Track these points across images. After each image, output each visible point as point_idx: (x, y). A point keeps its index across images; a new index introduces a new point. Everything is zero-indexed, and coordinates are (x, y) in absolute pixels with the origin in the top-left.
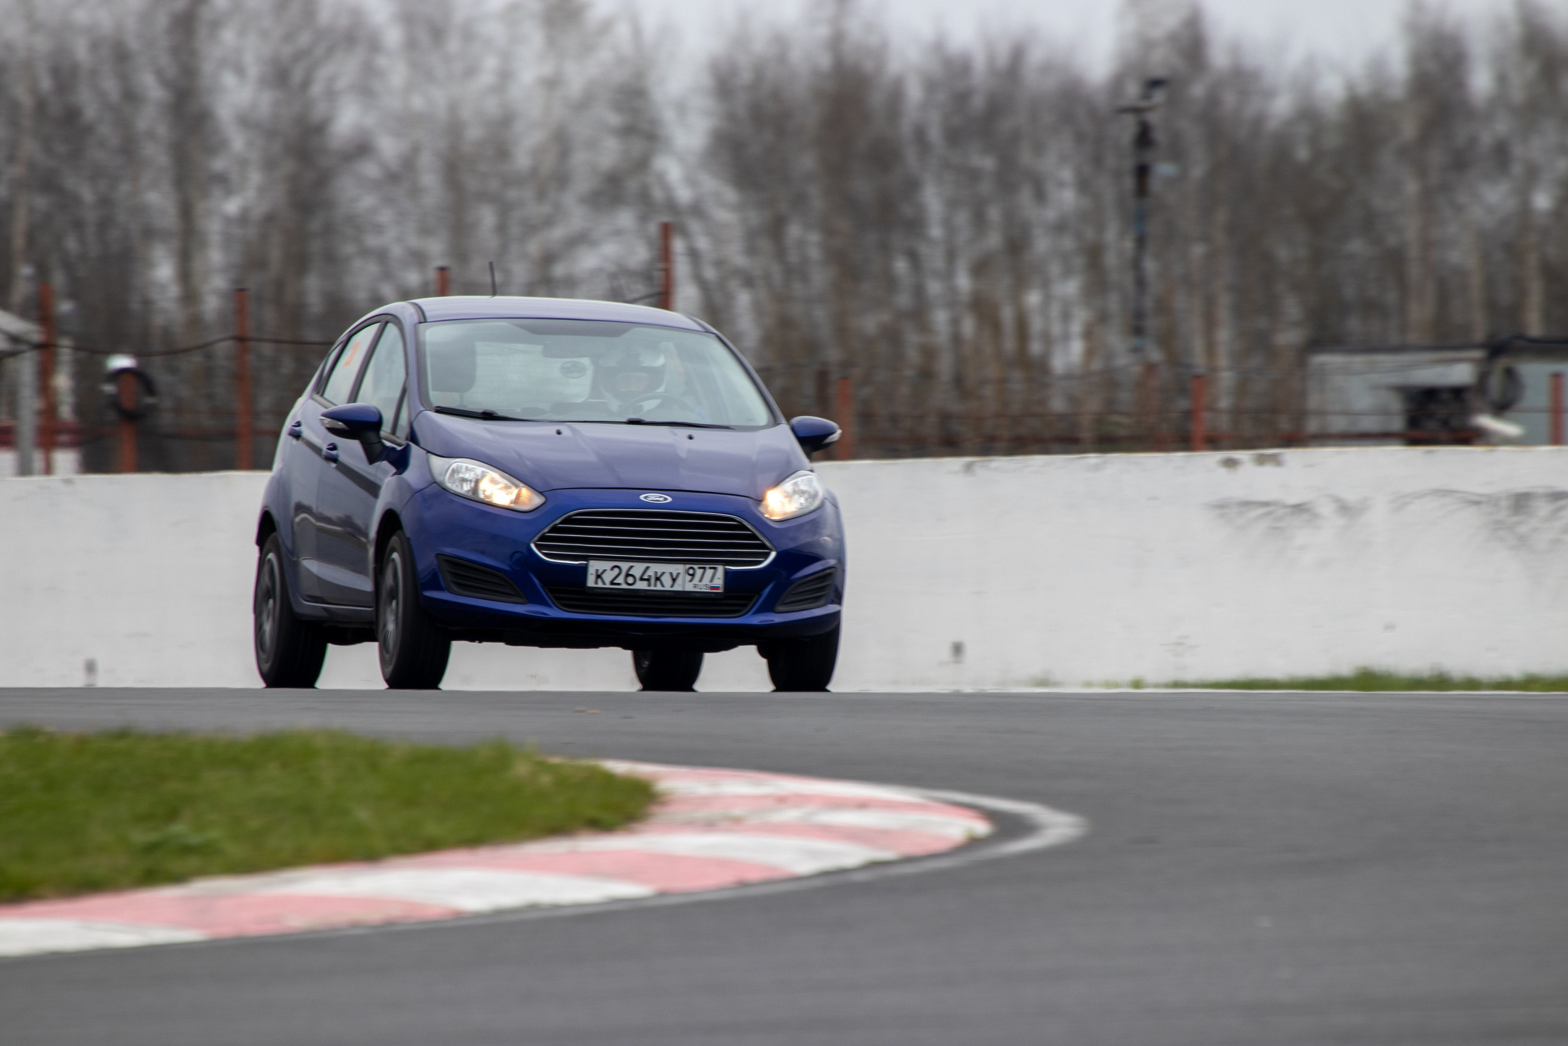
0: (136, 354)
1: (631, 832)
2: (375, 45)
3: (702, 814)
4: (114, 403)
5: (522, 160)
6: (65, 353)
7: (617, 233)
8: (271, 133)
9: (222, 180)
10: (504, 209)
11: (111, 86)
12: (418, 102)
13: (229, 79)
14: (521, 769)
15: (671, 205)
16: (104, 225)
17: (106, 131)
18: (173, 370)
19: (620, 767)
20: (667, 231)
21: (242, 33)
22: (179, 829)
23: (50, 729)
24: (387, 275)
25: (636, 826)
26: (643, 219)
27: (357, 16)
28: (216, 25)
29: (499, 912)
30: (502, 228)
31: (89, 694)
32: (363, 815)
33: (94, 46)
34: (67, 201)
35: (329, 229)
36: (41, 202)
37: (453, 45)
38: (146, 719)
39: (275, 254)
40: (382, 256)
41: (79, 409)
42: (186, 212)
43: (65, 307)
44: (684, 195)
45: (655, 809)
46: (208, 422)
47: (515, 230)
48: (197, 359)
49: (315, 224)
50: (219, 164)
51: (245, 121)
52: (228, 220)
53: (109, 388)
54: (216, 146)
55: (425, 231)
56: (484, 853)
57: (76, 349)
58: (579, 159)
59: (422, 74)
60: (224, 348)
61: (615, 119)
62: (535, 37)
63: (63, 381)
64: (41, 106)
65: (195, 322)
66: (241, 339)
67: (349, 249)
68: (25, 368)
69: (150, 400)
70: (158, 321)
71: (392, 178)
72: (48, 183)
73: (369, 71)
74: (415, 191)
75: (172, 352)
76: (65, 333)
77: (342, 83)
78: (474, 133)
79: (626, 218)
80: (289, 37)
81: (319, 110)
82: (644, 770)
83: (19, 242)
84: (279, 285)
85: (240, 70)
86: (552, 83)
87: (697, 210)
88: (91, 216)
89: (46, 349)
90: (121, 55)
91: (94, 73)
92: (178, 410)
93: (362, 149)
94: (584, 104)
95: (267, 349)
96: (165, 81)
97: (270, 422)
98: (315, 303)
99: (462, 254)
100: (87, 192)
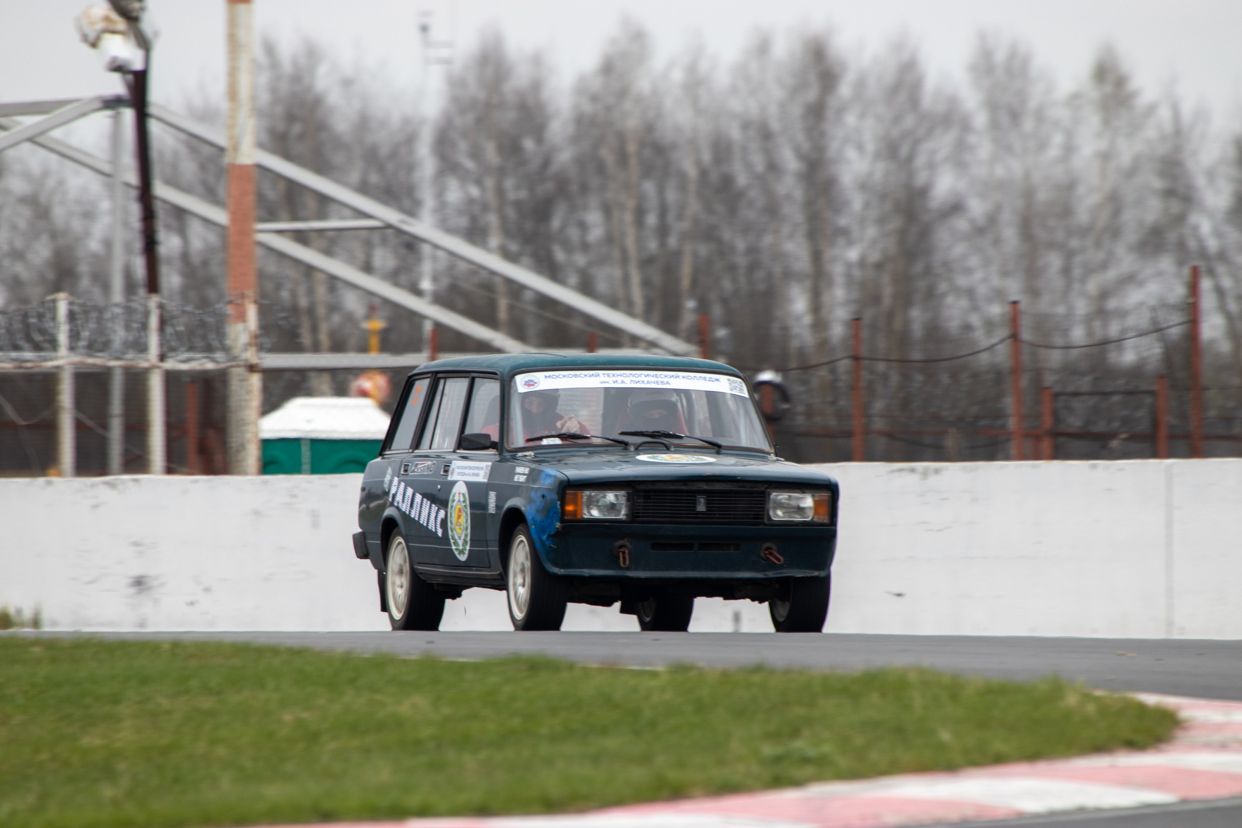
0: (780, 370)
1: (1159, 751)
2: (966, 126)
3: (1217, 737)
5: (1082, 216)
7: (1159, 274)
8: (883, 197)
9: (845, 233)
10: (1070, 255)
11: (759, 163)
12: (1000, 171)
13: (851, 153)
14: (1071, 700)
15: (1203, 253)
16: (753, 267)
17: (756, 197)
18: (805, 382)
19: (1151, 699)
20: (1195, 274)
21: (862, 116)
22: (800, 745)
23: (701, 664)
24: (975, 308)
25: (1163, 746)
26: (1181, 263)
27: (953, 102)
28: (841, 111)
29: (1052, 814)
30: (1066, 270)
32: (946, 736)
33: (746, 126)
34: (723, 250)
35: (929, 271)
36: (704, 250)
37: (1028, 125)
38: (776, 658)
39: (888, 292)
40: (970, 293)
42: (817, 257)
44: (1212, 244)
45: (1179, 733)
46: (832, 422)
47: (1077, 272)
48: (823, 372)
49: (918, 267)
50: (843, 220)
51: (863, 186)
52: (849, 265)
54: (840, 205)
55: (1005, 273)
56: (1041, 766)
58: (1129, 216)
59: (1003, 148)
60: (844, 365)
61: (1158, 184)
62: (1093, 120)
64: (703, 174)
65: (823, 344)
66: (856, 358)
67: (943, 287)
69: (787, 406)
70: (795, 344)
71: (979, 231)
72: (709, 234)
73: (961, 146)
74: (997, 242)
75: (806, 368)
76: (721, 353)
77: (940, 156)
78: (1043, 196)
79: (1166, 263)
80: (897, 119)
81: (921, 179)
82: (1170, 701)
83: (685, 282)
84: (890, 316)
85: (860, 146)
86: (1106, 157)
87: (1222, 256)
88: (742, 261)
90: (766, 135)
91: (744, 149)
92: (809, 414)
93: (956, 208)
94: (1132, 172)
95: (881, 367)
96: (800, 155)
97: (879, 424)
98: (917, 330)
99: (1034, 292)
100: (739, 242)
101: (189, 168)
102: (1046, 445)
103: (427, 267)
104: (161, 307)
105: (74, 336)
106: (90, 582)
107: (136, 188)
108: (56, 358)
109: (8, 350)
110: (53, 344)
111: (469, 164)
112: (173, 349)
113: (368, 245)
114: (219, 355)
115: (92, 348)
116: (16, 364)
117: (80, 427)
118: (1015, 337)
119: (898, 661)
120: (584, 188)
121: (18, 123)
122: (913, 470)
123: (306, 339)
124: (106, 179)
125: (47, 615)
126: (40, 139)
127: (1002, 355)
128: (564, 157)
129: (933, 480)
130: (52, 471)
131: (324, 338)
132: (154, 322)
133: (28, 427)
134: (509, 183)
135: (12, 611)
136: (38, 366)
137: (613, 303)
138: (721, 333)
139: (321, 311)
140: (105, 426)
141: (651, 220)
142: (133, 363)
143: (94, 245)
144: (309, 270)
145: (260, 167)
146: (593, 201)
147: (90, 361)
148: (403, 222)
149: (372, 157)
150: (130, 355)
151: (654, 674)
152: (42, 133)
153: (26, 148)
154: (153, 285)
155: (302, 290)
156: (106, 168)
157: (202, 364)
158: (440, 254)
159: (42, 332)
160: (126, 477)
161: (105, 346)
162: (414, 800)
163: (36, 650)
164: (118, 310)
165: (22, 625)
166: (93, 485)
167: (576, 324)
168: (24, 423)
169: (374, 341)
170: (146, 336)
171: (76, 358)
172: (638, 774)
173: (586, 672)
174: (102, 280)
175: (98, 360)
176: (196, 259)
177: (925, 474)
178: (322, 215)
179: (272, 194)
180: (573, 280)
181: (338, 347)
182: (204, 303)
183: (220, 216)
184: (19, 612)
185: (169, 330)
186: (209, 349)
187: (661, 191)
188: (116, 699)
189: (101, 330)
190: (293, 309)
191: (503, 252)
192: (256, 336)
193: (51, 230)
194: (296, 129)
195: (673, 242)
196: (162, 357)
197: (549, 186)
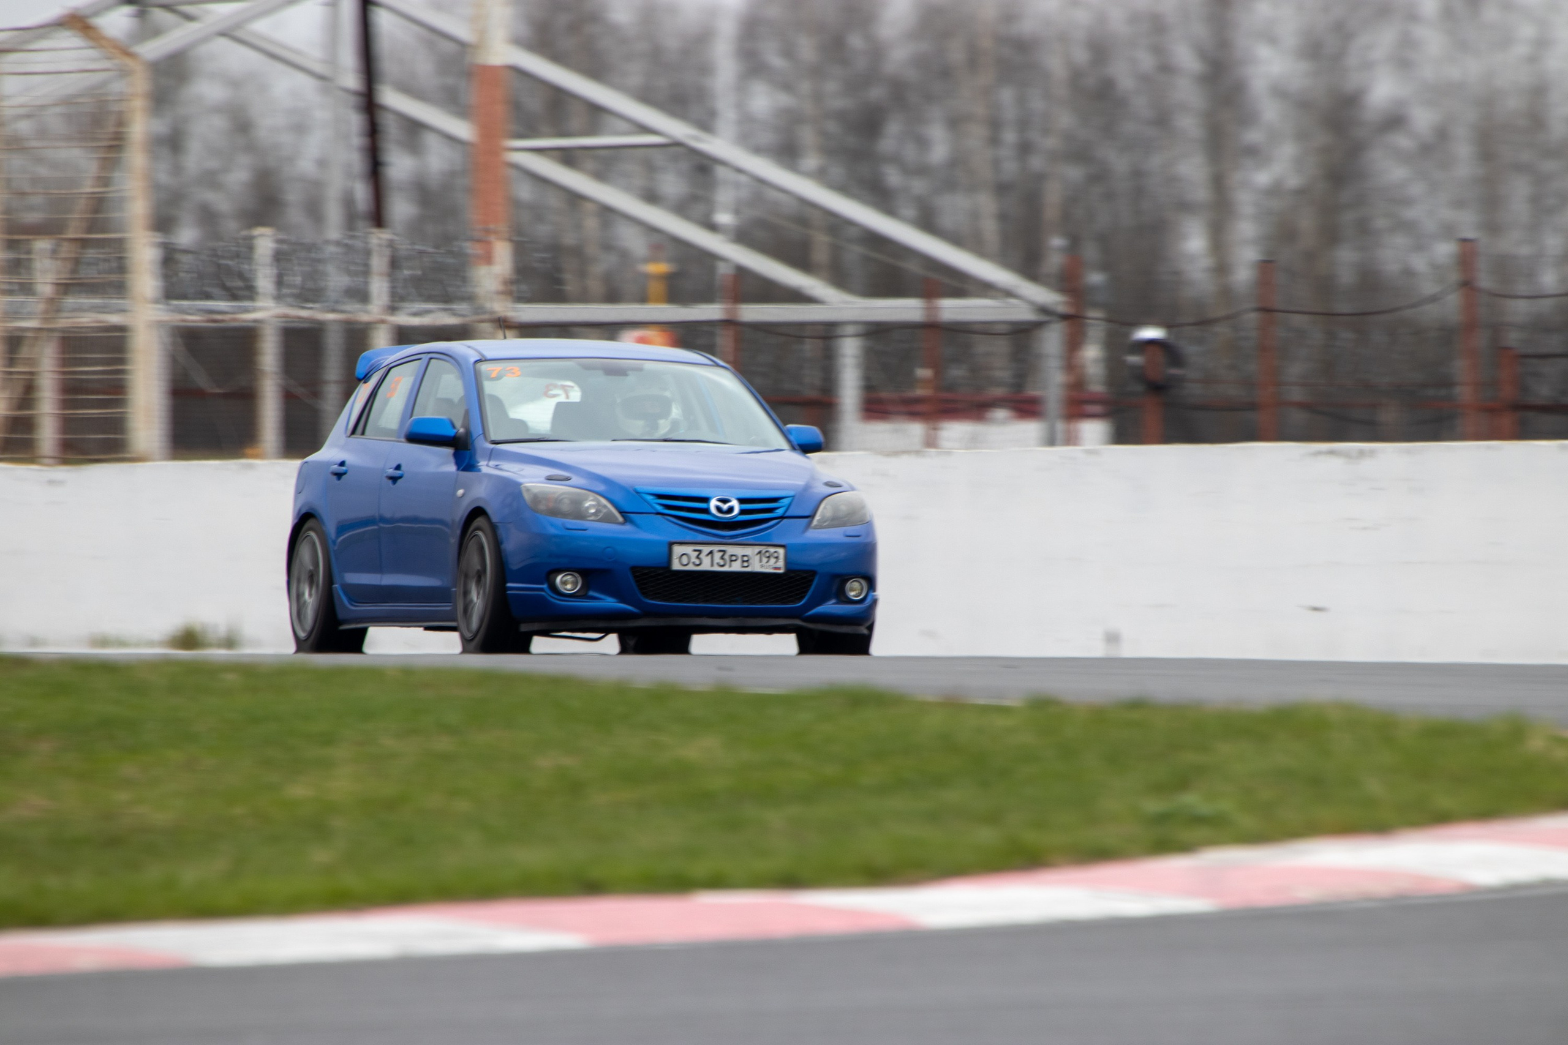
0: (1169, 322)
2: (1412, 15)
4: (1138, 375)
6: (1095, 324)
8: (1302, 107)
9: (1252, 152)
10: (1540, 181)
11: (1146, 61)
12: (1454, 73)
13: (1263, 52)
14: (1536, 744)
16: (1137, 195)
17: (1140, 105)
18: (1201, 341)
22: (1192, 800)
23: (1067, 698)
24: (1419, 248)
29: (1516, 887)
30: (1535, 201)
32: (1374, 787)
33: (1132, 19)
34: (1100, 176)
35: (1359, 200)
36: (1075, 173)
37: (1491, 13)
38: (1161, 690)
39: (1307, 226)
40: (1414, 228)
42: (1218, 183)
46: (1236, 393)
47: (1550, 201)
48: (1224, 329)
49: (1347, 196)
50: (1253, 136)
51: (1279, 92)
52: (1260, 192)
53: (1134, 359)
54: (1247, 118)
55: (1459, 204)
59: (1459, 44)
60: (1252, 318)
63: (1092, 353)
64: (1077, 76)
65: (1226, 293)
66: (1265, 310)
67: (1381, 223)
68: (1052, 341)
69: (1176, 371)
70: (1190, 293)
71: (1426, 150)
72: (1084, 154)
73: (1407, 43)
74: (1447, 162)
75: (1204, 323)
76: (1095, 305)
77: (1377, 54)
78: (1514, 103)
81: (1353, 81)
83: (1051, 215)
84: (1311, 256)
85: (1273, 40)
88: (1123, 187)
89: (1074, 320)
90: (1157, 28)
91: (1130, 45)
92: (1207, 381)
93: (1395, 121)
95: (1298, 321)
96: (1202, 54)
97: (1296, 394)
98: (1346, 277)
99: (1493, 228)
100: (1119, 163)
101: (424, 68)
102: (1507, 421)
103: (725, 196)
104: (390, 244)
105: (282, 281)
107: (357, 94)
108: (254, 310)
109: (197, 298)
110: (251, 291)
111: (776, 61)
112: (402, 299)
113: (650, 168)
114: (462, 307)
115: (309, 294)
116: (208, 316)
117: (289, 398)
118: (1467, 285)
119: (1321, 693)
120: (926, 97)
121: (209, 12)
122: (1337, 453)
123: (571, 286)
124: (322, 83)
125: (245, 634)
126: (239, 34)
127: (1451, 306)
128: (899, 56)
129: (1363, 464)
130: (249, 451)
131: (595, 286)
132: (379, 263)
133: (222, 396)
134: (831, 86)
135: (198, 628)
136: (235, 320)
137: (956, 240)
138: (1096, 278)
139: (591, 251)
140: (317, 393)
141: (1010, 136)
142: (353, 316)
143: (307, 166)
144: (575, 199)
145: (517, 69)
146: (937, 112)
147: (304, 313)
148: (697, 139)
149: (656, 55)
150: (349, 306)
151: (1008, 711)
152: (239, 25)
153: (223, 44)
154: (378, 217)
155: (567, 222)
156: (318, 68)
157: (440, 318)
158: (743, 178)
159: (241, 276)
161: (319, 294)
162: (700, 869)
164: (334, 249)
165: (213, 645)
167: (912, 267)
168: (218, 391)
169: (656, 288)
170: (369, 282)
171: (284, 310)
172: (986, 836)
173: (924, 707)
174: (314, 210)
175: (308, 313)
176: (433, 184)
177: (1354, 457)
178: (592, 130)
179: (534, 103)
180: (910, 212)
181: (612, 296)
182: (446, 240)
183: (462, 129)
184: (209, 629)
185: (402, 274)
186: (446, 298)
187: (1021, 101)
188: (328, 739)
189: (314, 275)
190: (556, 248)
191: (820, 176)
192: (508, 282)
193: (251, 148)
194: (562, 20)
195: (1037, 163)
196: (392, 309)
197: (877, 93)
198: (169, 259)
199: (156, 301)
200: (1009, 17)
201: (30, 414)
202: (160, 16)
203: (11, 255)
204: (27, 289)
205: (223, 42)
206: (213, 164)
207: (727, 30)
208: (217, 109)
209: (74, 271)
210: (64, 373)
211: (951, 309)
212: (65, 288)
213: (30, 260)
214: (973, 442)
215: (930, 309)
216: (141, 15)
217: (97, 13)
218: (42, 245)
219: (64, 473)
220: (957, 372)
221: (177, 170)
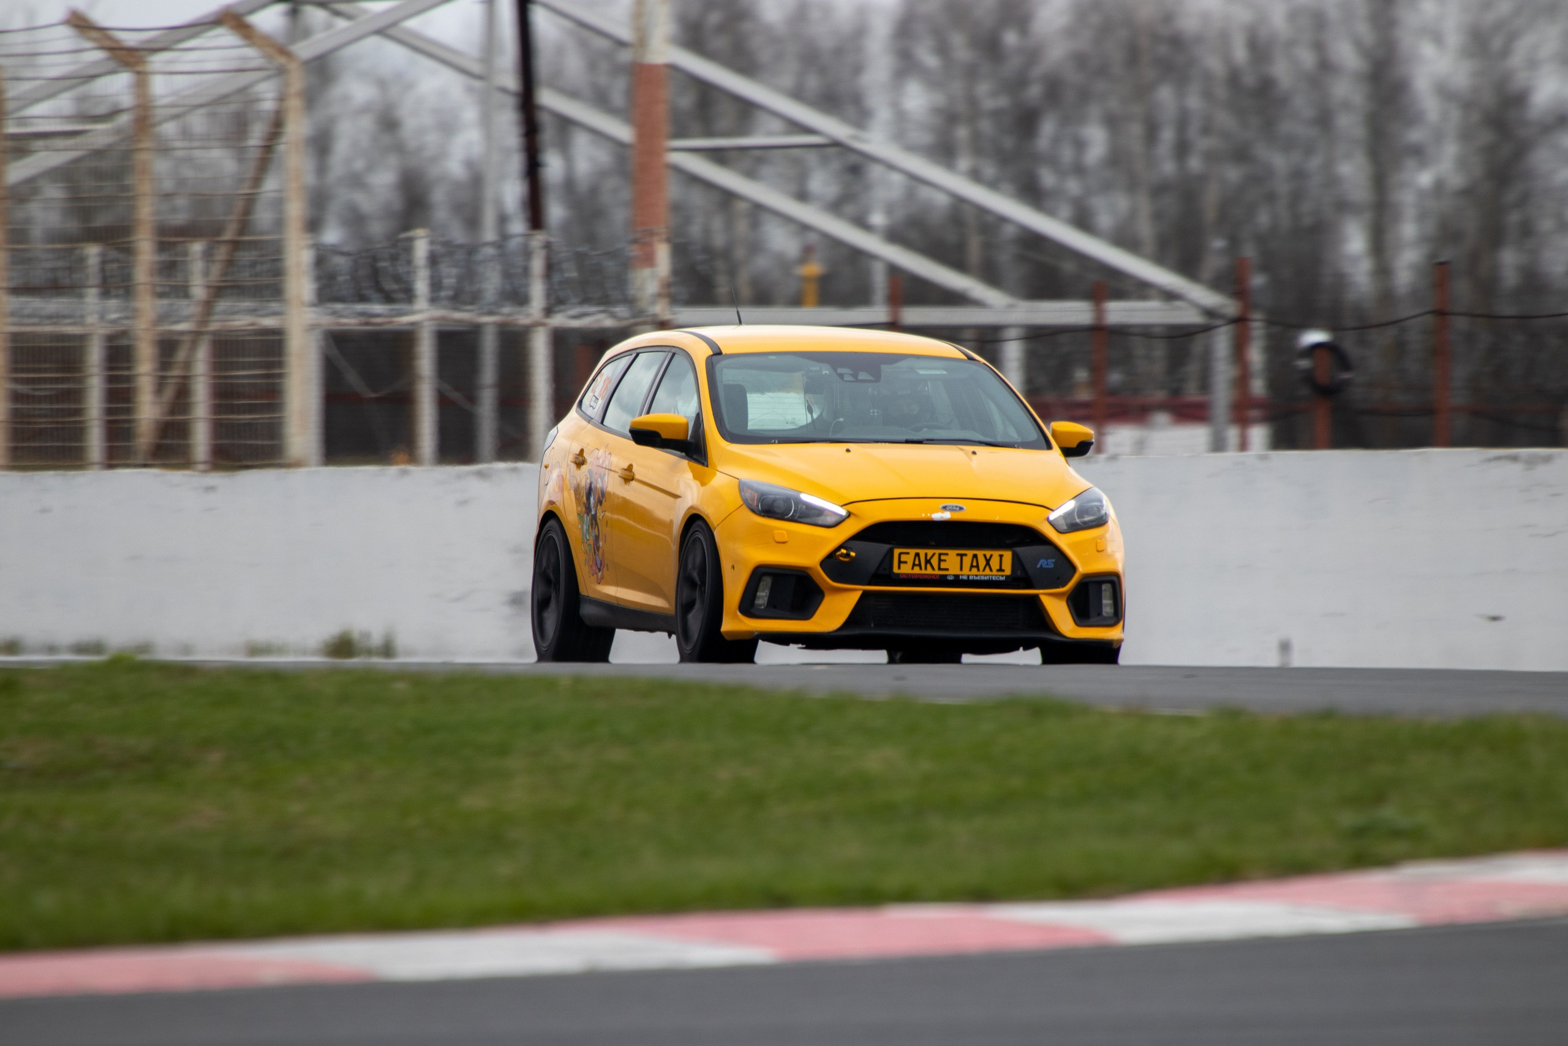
0: (1332, 326)
4: (1309, 378)
6: (1258, 328)
8: (1468, 105)
9: (1418, 153)
11: (1307, 58)
13: (1427, 49)
16: (1297, 197)
17: (1302, 104)
18: (1366, 345)
22: (1390, 813)
31: (1284, 674)
34: (1259, 178)
35: (1524, 200)
36: (1233, 174)
38: (1348, 700)
39: (1470, 227)
41: (1274, 383)
42: (1380, 182)
43: (1258, 280)
48: (1391, 332)
49: (1511, 195)
50: (1415, 135)
51: (1444, 91)
52: (1422, 194)
53: (1304, 364)
54: (1413, 118)
57: (1270, 323)
63: (1256, 356)
65: (1387, 296)
66: (1438, 313)
68: (1222, 342)
69: (1346, 376)
70: (1351, 296)
72: (1241, 154)
75: (1364, 326)
76: (1258, 307)
77: (1543, 53)
81: (1521, 79)
83: (1211, 214)
84: (1474, 258)
85: (1438, 38)
88: (1283, 188)
89: (1240, 321)
90: (1319, 21)
91: (1291, 44)
92: (1372, 385)
95: (1463, 323)
98: (1510, 278)
100: (1279, 161)
101: (574, 66)
103: (879, 195)
104: (548, 246)
105: (436, 285)
106: (457, 600)
107: (516, 94)
108: (413, 313)
109: (353, 302)
110: (409, 295)
111: (930, 60)
112: (562, 301)
113: (802, 167)
114: (621, 310)
115: (458, 299)
116: (363, 319)
117: (443, 403)
119: (1513, 705)
120: (1084, 96)
121: (365, 11)
122: (1515, 459)
123: (722, 288)
124: (477, 84)
125: (403, 640)
126: (393, 31)
128: (1057, 53)
129: (1542, 470)
130: (406, 455)
131: (745, 289)
132: (537, 265)
133: (378, 400)
134: (983, 89)
135: (356, 636)
136: (389, 323)
139: (740, 253)
140: (472, 398)
141: (1167, 135)
142: (510, 318)
143: (455, 167)
144: (728, 197)
145: (673, 68)
146: (1095, 111)
147: (458, 315)
148: (855, 138)
149: (811, 57)
150: (507, 310)
151: (1190, 721)
152: (394, 24)
153: (374, 43)
154: (537, 218)
155: (717, 223)
156: (476, 68)
157: (598, 321)
158: (897, 176)
159: (397, 278)
160: (501, 465)
161: (475, 298)
162: (892, 881)
163: (400, 686)
164: (490, 251)
165: (369, 652)
166: (459, 477)
167: (1069, 267)
168: (373, 395)
169: (811, 290)
170: (527, 285)
171: (439, 312)
172: (1179, 849)
175: (464, 315)
176: (583, 185)
177: (1531, 463)
179: (686, 101)
180: (1066, 210)
181: (762, 298)
183: (623, 132)
184: (367, 635)
185: (557, 278)
186: (605, 301)
187: (1181, 97)
188: (503, 750)
189: (470, 274)
190: (708, 250)
191: (975, 176)
192: (668, 285)
193: (399, 148)
194: (714, 18)
195: (1195, 164)
196: (549, 311)
197: (1034, 92)
198: (321, 261)
199: (313, 305)
200: (1168, 18)
201: (184, 420)
202: (315, 15)
203: (165, 257)
204: (183, 291)
205: (374, 41)
206: (359, 165)
207: (881, 30)
208: (365, 110)
209: (225, 274)
210: (220, 377)
211: (1118, 312)
212: (218, 291)
213: (185, 263)
214: (1140, 447)
215: (1100, 312)
216: (294, 13)
217: (252, 11)
218: (197, 247)
219: (217, 479)
220: (1115, 377)
221: (322, 169)
